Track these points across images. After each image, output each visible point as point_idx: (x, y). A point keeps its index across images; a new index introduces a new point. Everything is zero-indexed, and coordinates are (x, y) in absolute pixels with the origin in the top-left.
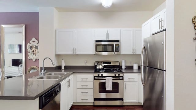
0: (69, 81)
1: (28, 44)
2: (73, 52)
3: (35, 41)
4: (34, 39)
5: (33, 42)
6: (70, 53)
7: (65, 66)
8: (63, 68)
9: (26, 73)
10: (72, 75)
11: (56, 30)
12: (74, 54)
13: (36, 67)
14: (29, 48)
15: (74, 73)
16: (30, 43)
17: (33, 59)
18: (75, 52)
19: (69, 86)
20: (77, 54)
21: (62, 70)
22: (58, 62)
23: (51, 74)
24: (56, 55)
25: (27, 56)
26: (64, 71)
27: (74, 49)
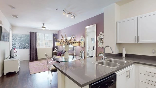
0: (128, 71)
1: (98, 37)
2: (135, 41)
3: (102, 34)
4: (101, 33)
5: (101, 34)
6: (132, 41)
7: (126, 54)
8: (124, 55)
9: (96, 56)
10: (134, 65)
11: (117, 22)
12: (137, 42)
13: (103, 53)
14: (98, 39)
15: (135, 63)
16: (99, 36)
17: (100, 47)
18: (138, 41)
19: (128, 76)
20: (140, 42)
21: (123, 57)
22: (119, 50)
23: (111, 61)
24: (117, 44)
25: (97, 44)
26: (125, 58)
27: (137, 37)
